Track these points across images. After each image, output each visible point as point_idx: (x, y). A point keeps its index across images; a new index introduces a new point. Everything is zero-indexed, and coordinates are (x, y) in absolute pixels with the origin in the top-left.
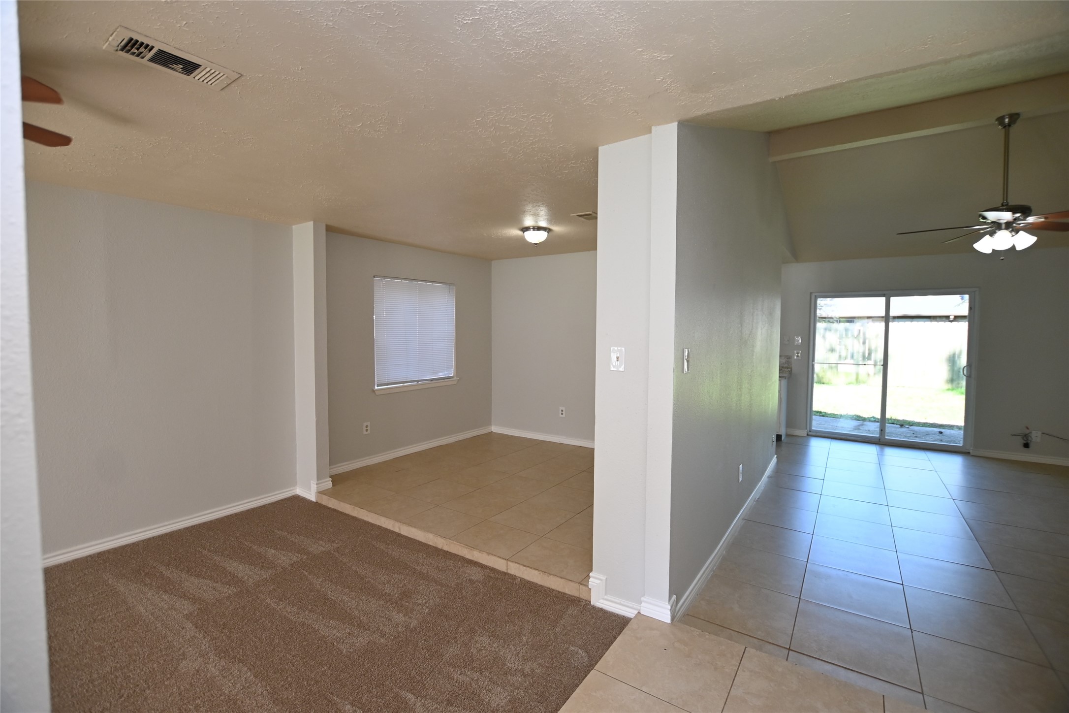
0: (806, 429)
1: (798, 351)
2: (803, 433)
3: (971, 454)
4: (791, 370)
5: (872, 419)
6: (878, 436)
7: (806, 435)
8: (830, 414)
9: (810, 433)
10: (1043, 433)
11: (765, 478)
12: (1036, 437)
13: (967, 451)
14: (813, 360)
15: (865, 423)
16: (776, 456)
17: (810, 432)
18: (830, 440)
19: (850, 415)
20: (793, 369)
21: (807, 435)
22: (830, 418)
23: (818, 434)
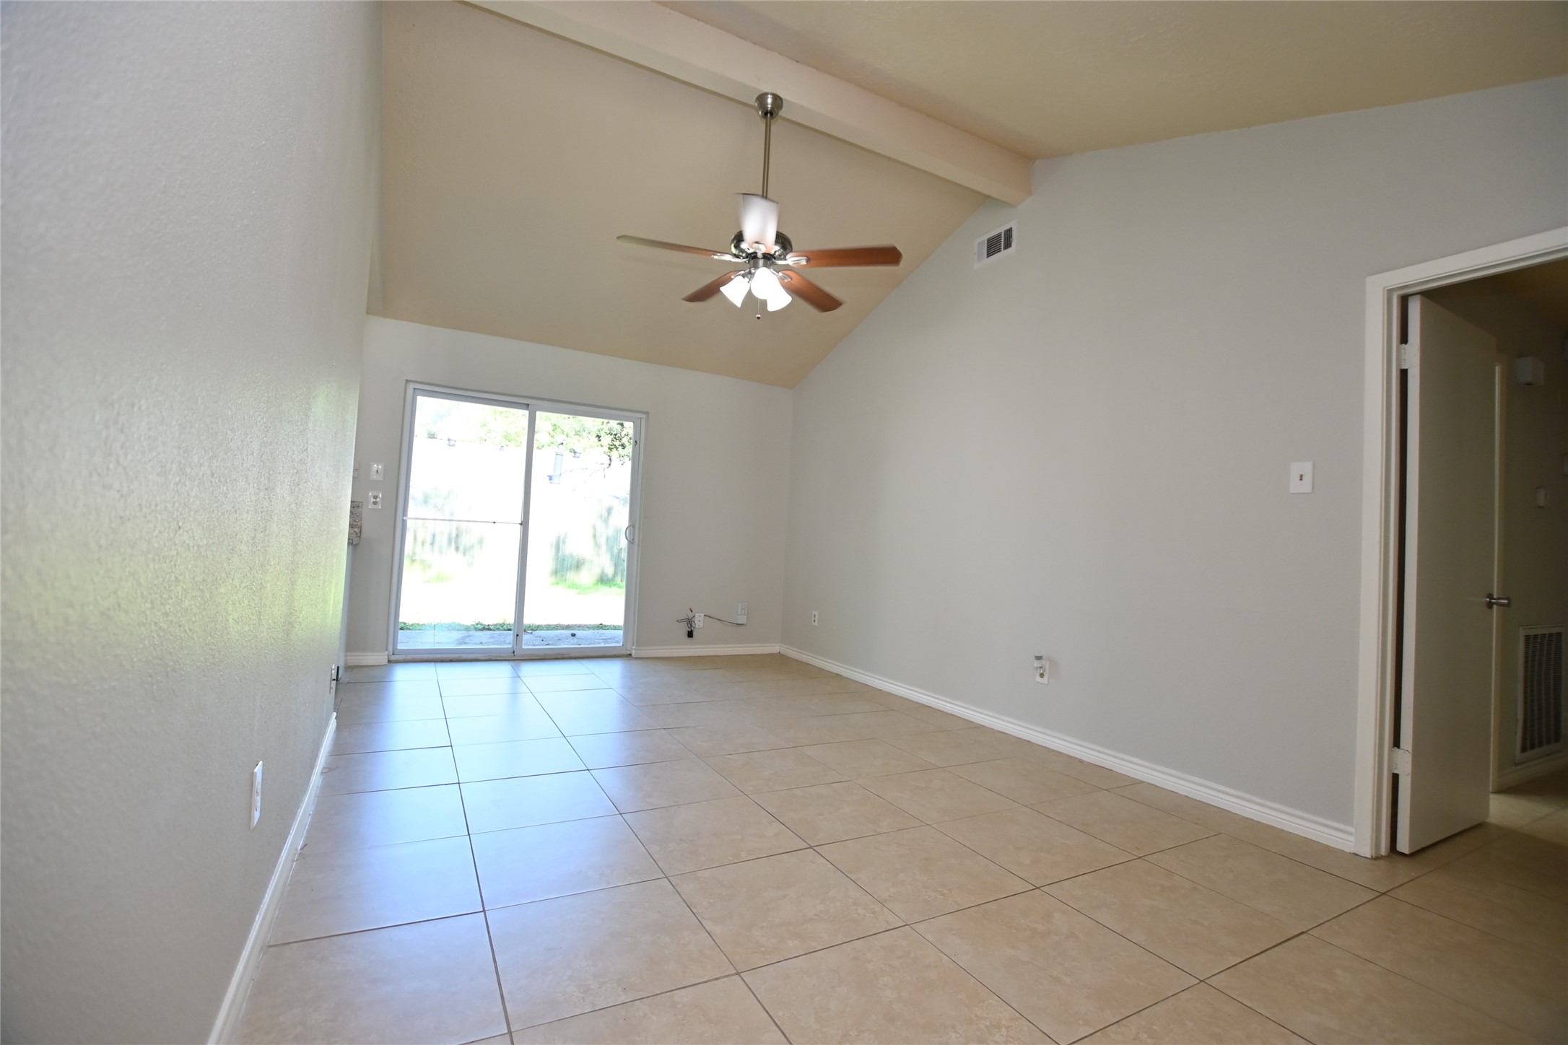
0: (387, 650)
1: (375, 494)
2: (379, 658)
3: (633, 655)
4: (360, 532)
5: (479, 626)
6: (510, 646)
7: (386, 662)
8: (412, 625)
9: (393, 658)
10: (705, 616)
11: (316, 779)
12: (699, 622)
13: (628, 652)
14: (405, 514)
15: (471, 633)
16: (335, 714)
17: (393, 654)
18: (433, 664)
19: (446, 624)
20: (364, 528)
21: (389, 661)
22: (414, 631)
23: (409, 657)
